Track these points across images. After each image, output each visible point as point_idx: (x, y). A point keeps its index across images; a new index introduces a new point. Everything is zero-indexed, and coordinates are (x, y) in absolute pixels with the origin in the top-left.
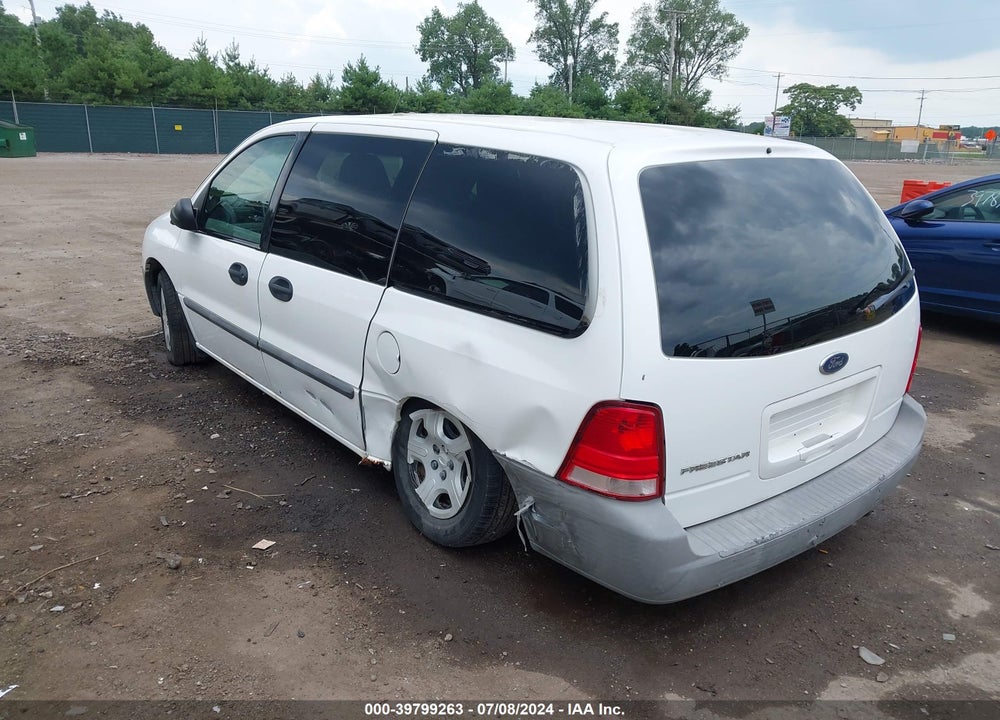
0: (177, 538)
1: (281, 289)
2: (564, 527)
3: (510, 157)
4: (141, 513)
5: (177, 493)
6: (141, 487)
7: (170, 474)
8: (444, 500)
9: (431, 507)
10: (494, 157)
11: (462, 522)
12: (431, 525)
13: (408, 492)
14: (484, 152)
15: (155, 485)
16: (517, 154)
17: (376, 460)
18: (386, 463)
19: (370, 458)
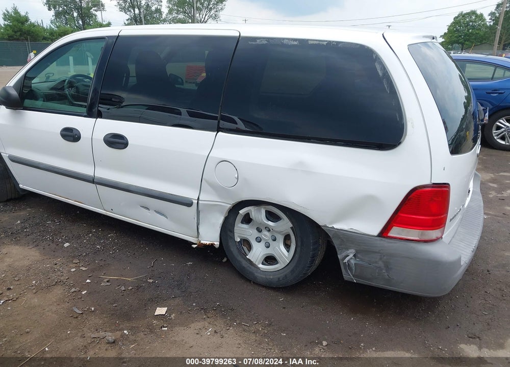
0: (95, 320)
1: (116, 142)
2: (381, 264)
3: (310, 42)
4: (54, 309)
5: (70, 289)
6: (38, 289)
7: (54, 277)
8: (270, 260)
9: (261, 266)
10: (295, 43)
11: (292, 271)
12: (264, 276)
13: (240, 258)
14: (287, 40)
15: (49, 287)
16: (317, 40)
17: (208, 243)
18: (216, 243)
19: (202, 242)
